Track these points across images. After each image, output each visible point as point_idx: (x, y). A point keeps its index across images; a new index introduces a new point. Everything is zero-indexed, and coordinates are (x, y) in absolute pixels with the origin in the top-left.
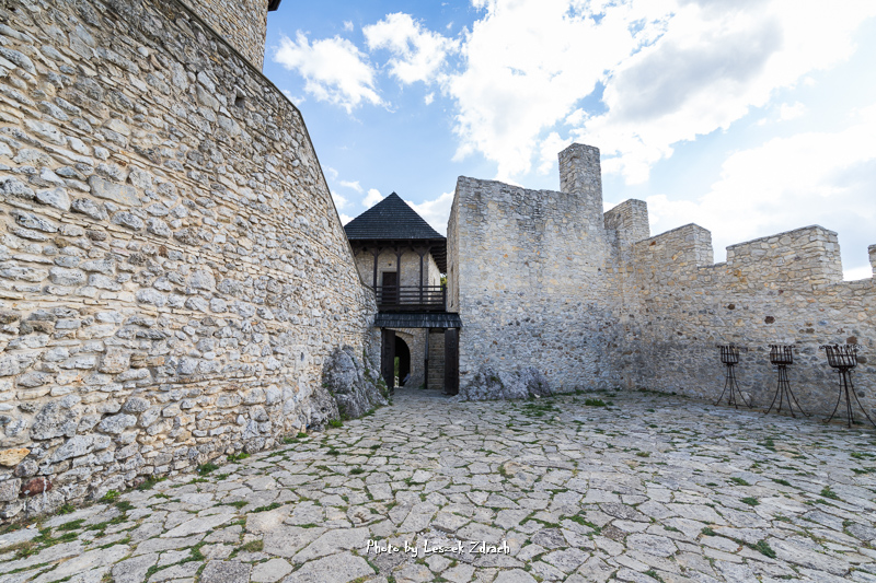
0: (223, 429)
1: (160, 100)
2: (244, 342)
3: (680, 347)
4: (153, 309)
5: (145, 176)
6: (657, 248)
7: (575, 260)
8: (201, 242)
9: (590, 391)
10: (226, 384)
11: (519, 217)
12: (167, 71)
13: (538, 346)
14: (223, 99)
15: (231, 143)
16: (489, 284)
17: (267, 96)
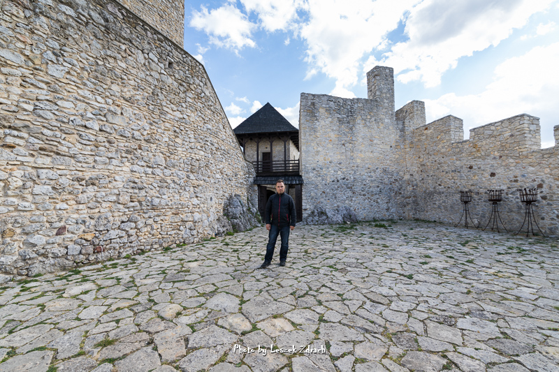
0: (173, 232)
1: (132, 71)
2: (181, 191)
3: (440, 193)
4: (138, 175)
5: (129, 111)
6: (428, 132)
7: (375, 142)
8: (157, 142)
9: (383, 220)
10: (173, 211)
11: (339, 116)
12: (134, 56)
13: (350, 194)
14: (162, 65)
15: (168, 88)
16: (320, 158)
17: (185, 60)
